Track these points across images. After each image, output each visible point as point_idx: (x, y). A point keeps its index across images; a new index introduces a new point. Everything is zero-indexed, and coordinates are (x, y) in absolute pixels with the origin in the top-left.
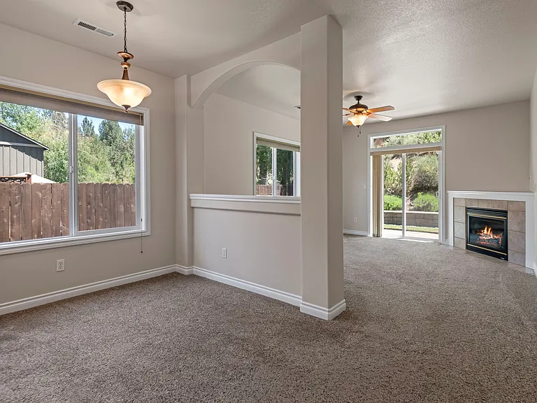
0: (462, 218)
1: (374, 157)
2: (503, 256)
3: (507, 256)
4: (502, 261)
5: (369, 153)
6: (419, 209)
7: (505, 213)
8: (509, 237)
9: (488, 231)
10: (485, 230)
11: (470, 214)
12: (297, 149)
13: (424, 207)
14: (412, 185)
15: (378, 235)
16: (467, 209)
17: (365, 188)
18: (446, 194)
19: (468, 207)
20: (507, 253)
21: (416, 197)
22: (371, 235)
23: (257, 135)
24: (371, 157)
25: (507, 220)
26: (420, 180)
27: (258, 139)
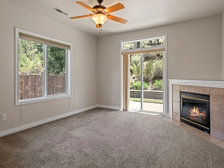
0: (177, 99)
1: (124, 56)
2: (206, 130)
3: (210, 130)
4: (206, 134)
5: (121, 53)
6: (156, 89)
7: (208, 97)
8: (211, 115)
9: (196, 110)
10: (194, 110)
11: (183, 96)
12: (68, 48)
13: (158, 88)
14: (153, 76)
15: (125, 110)
16: (181, 93)
17: (118, 77)
18: (168, 82)
19: (182, 91)
20: (209, 128)
21: (155, 82)
22: (122, 110)
23: (18, 30)
24: (122, 55)
25: (209, 102)
26: (157, 73)
27: (21, 34)
